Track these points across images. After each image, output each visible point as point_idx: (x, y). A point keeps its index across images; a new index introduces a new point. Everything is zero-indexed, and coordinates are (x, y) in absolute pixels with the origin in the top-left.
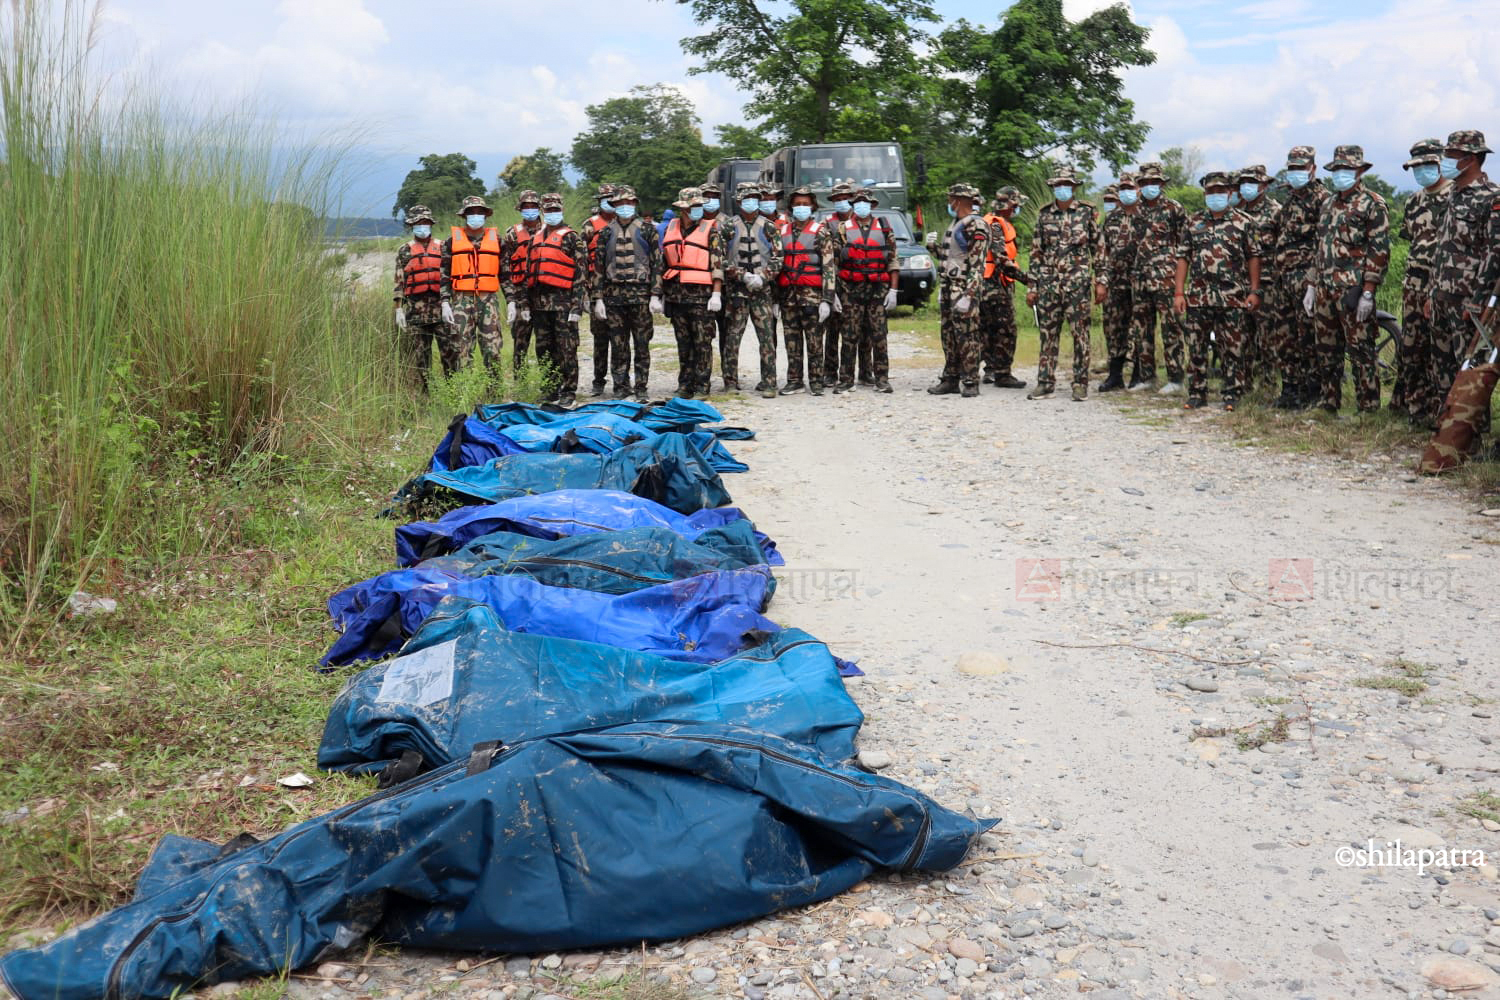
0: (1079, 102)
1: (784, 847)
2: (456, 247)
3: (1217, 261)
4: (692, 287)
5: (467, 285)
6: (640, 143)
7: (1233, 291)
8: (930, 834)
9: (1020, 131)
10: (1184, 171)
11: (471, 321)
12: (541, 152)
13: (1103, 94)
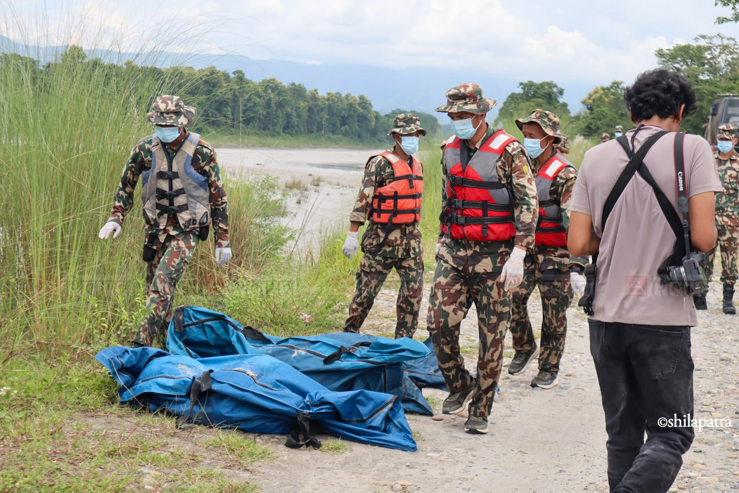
6: (698, 81)
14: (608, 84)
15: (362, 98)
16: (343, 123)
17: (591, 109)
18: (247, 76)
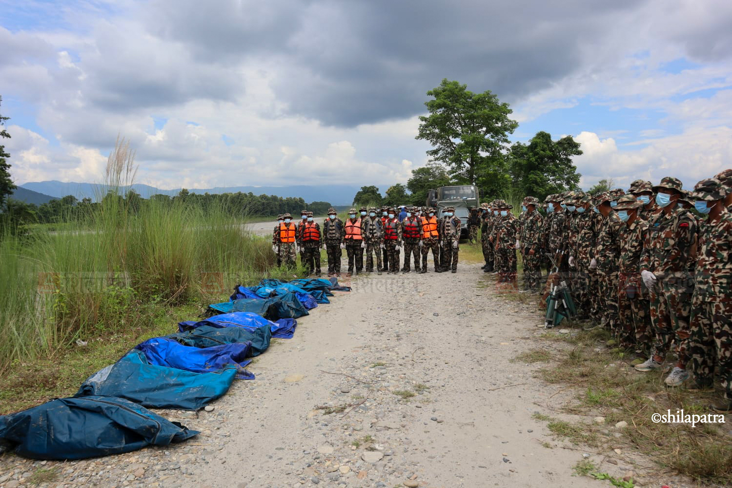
0: (557, 167)
1: (116, 436)
2: (281, 229)
3: (503, 233)
4: (356, 240)
5: (285, 240)
6: (429, 181)
7: (508, 244)
8: (158, 434)
9: (537, 177)
10: (608, 187)
11: (286, 252)
12: (398, 185)
13: (566, 165)
14: (395, 185)
15: (300, 198)
16: (294, 209)
17: (389, 195)
18: (254, 194)
